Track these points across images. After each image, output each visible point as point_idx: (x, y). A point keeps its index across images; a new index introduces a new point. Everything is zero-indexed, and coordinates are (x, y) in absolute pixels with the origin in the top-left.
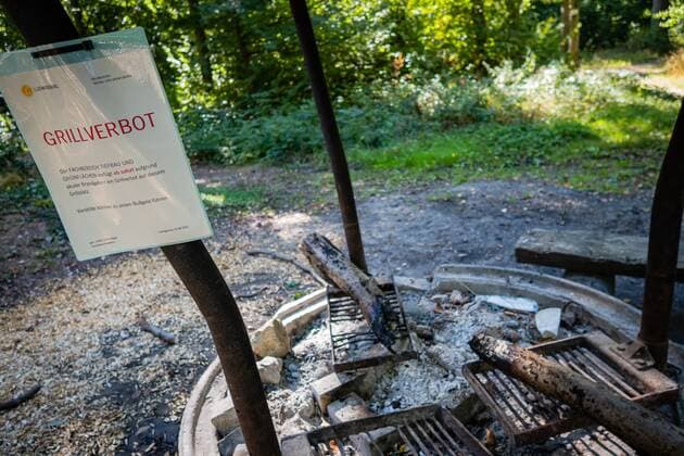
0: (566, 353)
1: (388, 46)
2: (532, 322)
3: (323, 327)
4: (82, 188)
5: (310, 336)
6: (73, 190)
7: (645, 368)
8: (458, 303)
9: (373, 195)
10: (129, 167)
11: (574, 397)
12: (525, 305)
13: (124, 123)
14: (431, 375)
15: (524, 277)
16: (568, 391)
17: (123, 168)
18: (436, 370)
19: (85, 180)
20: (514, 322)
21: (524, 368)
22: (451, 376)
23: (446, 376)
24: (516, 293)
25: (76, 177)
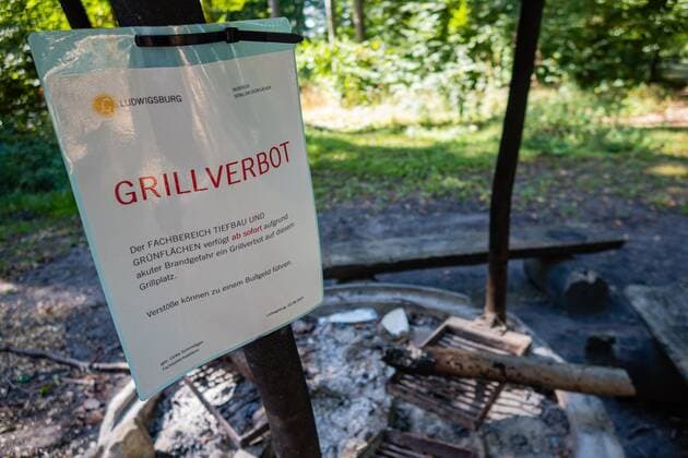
0: (441, 343)
1: (22, 72)
2: (380, 328)
3: (175, 406)
4: (163, 273)
5: (166, 423)
6: (146, 279)
7: (503, 333)
8: (305, 332)
9: (74, 246)
10: (255, 225)
11: (498, 371)
12: (365, 315)
13: (262, 158)
14: (327, 410)
15: (352, 291)
16: (491, 368)
17: (249, 226)
18: (329, 401)
19: (173, 258)
20: (367, 333)
21: (448, 363)
22: (347, 402)
23: (341, 404)
24: (350, 307)
25: (159, 255)
